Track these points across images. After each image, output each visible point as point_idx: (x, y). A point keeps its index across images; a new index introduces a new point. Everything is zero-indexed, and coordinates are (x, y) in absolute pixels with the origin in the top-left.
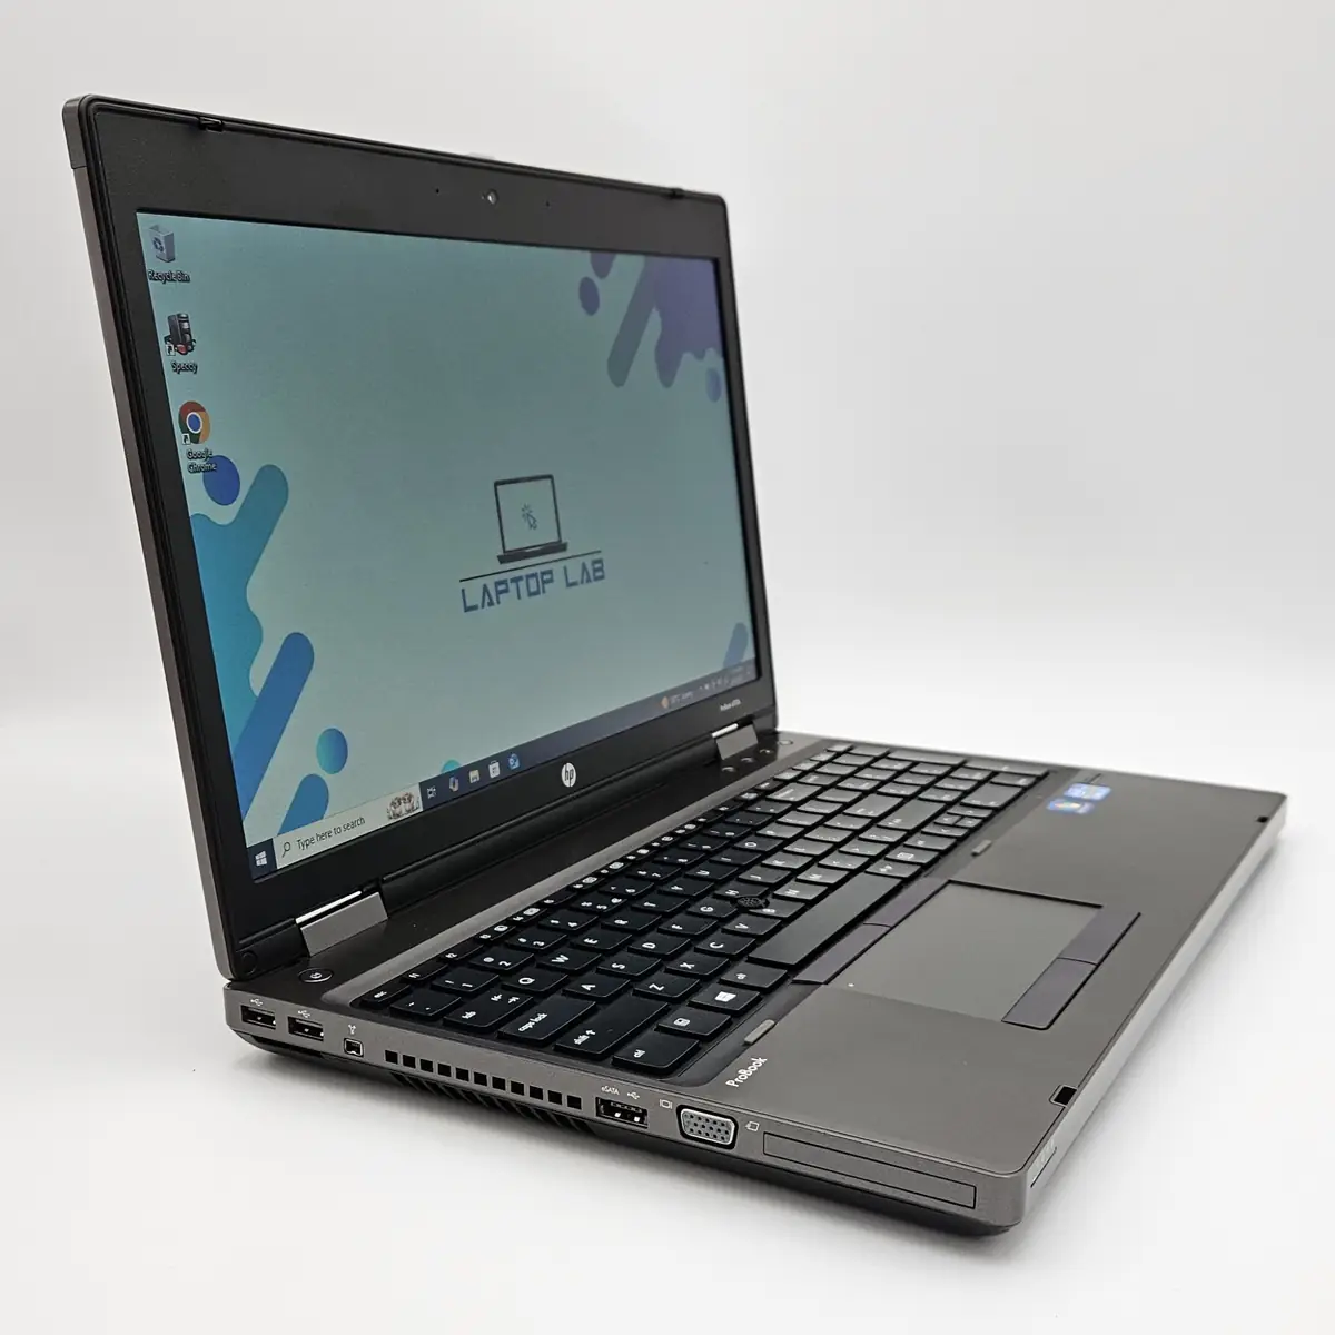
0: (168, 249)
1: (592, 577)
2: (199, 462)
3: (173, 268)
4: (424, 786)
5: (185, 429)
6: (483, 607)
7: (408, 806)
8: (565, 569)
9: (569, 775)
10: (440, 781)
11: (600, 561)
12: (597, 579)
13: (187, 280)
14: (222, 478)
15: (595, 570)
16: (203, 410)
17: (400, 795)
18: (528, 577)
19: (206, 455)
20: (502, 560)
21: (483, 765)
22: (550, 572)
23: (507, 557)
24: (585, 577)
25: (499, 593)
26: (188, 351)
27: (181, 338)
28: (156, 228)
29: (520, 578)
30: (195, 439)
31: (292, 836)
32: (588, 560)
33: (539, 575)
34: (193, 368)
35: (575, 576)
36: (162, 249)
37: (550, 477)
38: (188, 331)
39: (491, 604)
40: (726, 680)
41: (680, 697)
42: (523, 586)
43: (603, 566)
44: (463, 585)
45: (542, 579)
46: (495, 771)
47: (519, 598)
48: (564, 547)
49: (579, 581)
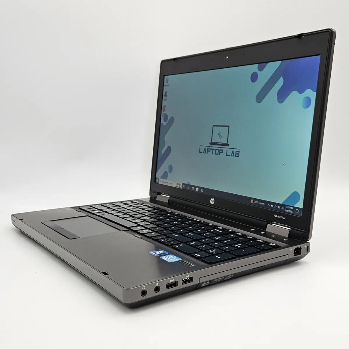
1: (235, 155)
3: (167, 84)
4: (183, 184)
6: (203, 153)
7: (179, 186)
8: (227, 150)
9: (212, 201)
10: (186, 185)
11: (239, 152)
12: (236, 156)
15: (236, 154)
16: (166, 106)
17: (179, 183)
18: (216, 150)
19: (165, 114)
20: (211, 144)
21: (195, 187)
22: (222, 150)
23: (212, 143)
24: (233, 155)
25: (208, 151)
26: (166, 97)
27: (166, 95)
28: (167, 78)
29: (214, 149)
30: (164, 111)
31: (162, 180)
32: (235, 151)
33: (219, 150)
34: (166, 100)
35: (230, 153)
37: (229, 126)
39: (205, 153)
40: (283, 208)
41: (259, 203)
42: (214, 151)
43: (239, 153)
44: (200, 147)
45: (220, 151)
46: (197, 190)
47: (213, 154)
48: (228, 145)
49: (231, 155)
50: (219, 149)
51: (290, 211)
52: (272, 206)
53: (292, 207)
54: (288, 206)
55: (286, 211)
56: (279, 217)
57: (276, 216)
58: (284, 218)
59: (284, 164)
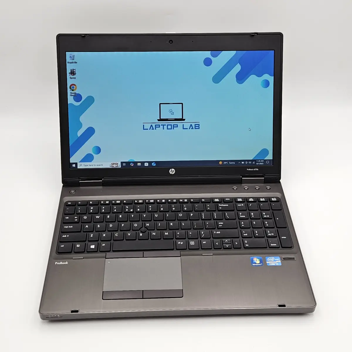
0: (73, 58)
1: (194, 127)
2: (72, 94)
3: (74, 61)
4: (122, 163)
5: (70, 88)
6: (150, 129)
7: (116, 165)
8: (183, 125)
9: (172, 171)
10: (128, 163)
12: (195, 128)
13: (77, 63)
14: (78, 97)
15: (195, 127)
16: (75, 85)
17: (114, 163)
18: (168, 125)
19: (75, 93)
20: (158, 120)
21: (143, 163)
22: (177, 125)
23: (160, 120)
24: (191, 127)
25: (156, 127)
26: (74, 75)
27: (73, 73)
28: (71, 54)
29: (165, 125)
30: (73, 90)
31: (83, 163)
32: (193, 124)
34: (75, 78)
36: (71, 58)
37: (182, 103)
38: (75, 72)
39: (153, 129)
40: (254, 163)
41: (229, 163)
42: (166, 127)
43: (199, 126)
44: (144, 124)
45: (173, 126)
46: (146, 165)
47: (163, 129)
48: (184, 120)
49: (188, 128)
50: (172, 124)
51: (261, 164)
52: (243, 163)
53: (263, 160)
54: (258, 160)
55: (257, 164)
56: (252, 170)
57: (250, 170)
58: (258, 170)
59: (250, 129)
